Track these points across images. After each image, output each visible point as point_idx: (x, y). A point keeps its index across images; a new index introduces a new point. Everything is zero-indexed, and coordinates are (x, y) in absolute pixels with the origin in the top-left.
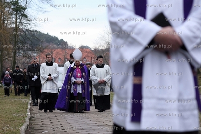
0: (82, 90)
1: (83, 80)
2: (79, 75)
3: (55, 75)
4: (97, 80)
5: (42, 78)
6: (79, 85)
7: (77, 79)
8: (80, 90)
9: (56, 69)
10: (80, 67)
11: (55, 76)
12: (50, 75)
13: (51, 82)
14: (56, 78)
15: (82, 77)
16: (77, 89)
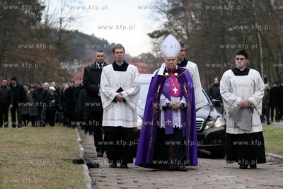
0: (182, 123)
1: (183, 101)
2: (175, 90)
3: (131, 91)
4: (234, 101)
5: (105, 95)
6: (176, 110)
7: (172, 98)
8: (177, 121)
9: (133, 78)
10: (176, 74)
11: (131, 93)
12: (120, 90)
13: (123, 104)
14: (132, 96)
15: (181, 94)
16: (171, 119)
